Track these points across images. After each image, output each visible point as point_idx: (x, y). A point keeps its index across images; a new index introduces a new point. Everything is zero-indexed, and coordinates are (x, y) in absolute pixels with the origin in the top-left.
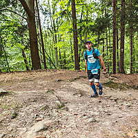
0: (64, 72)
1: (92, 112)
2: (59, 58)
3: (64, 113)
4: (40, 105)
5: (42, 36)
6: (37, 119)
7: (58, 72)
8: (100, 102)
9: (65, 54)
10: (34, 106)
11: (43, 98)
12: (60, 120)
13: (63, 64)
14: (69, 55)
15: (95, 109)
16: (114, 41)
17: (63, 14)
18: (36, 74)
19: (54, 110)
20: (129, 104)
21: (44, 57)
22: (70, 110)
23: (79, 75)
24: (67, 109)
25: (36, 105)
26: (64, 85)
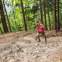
0: (20, 32)
1: (35, 51)
2: (17, 26)
3: (21, 53)
4: (8, 51)
5: (7, 16)
6: (6, 60)
7: (17, 33)
8: (39, 45)
9: (20, 24)
10: (5, 52)
11: (9, 47)
12: (19, 58)
13: (19, 29)
14: (22, 24)
15: (37, 49)
16: (41, 16)
17: (17, 5)
18: (6, 35)
19: (16, 53)
20: (52, 44)
21: (10, 26)
22: (24, 51)
23: (27, 33)
24: (23, 51)
25: (6, 52)
26: (20, 39)
